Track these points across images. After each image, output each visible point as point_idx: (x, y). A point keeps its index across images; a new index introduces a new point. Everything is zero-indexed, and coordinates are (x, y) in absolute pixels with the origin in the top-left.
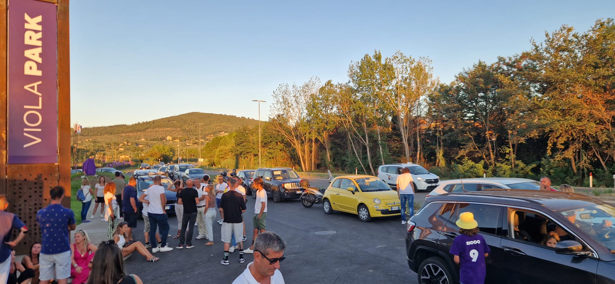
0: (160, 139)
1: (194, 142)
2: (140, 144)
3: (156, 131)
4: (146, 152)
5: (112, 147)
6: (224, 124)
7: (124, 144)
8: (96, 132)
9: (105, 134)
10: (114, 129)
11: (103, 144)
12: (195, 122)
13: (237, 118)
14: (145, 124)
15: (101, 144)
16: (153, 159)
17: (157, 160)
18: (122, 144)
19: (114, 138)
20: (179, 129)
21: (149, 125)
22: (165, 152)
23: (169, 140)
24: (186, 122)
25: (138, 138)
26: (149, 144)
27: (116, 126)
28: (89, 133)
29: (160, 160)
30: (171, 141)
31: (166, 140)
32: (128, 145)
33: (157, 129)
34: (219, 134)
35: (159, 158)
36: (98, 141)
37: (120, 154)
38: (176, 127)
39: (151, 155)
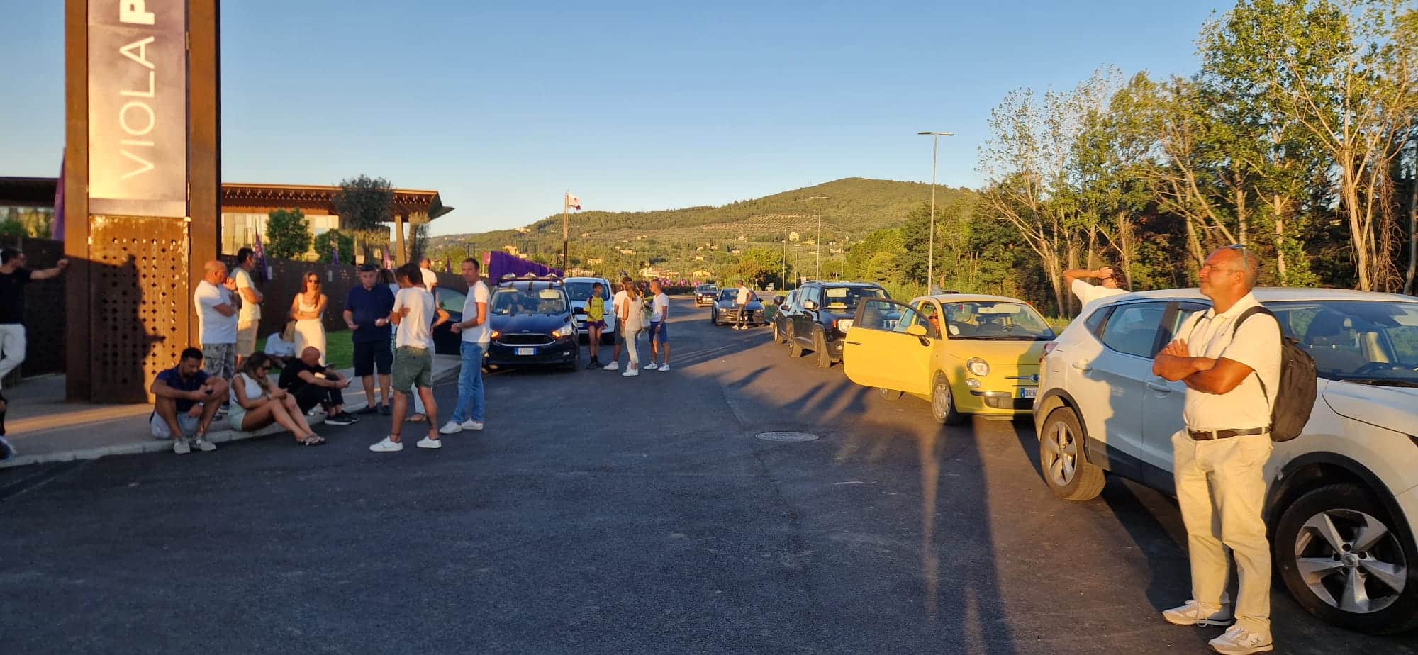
0: (775, 237)
1: (848, 246)
2: (735, 249)
3: (769, 222)
5: (682, 254)
7: (705, 248)
8: (657, 220)
9: (671, 225)
10: (688, 214)
11: (667, 246)
14: (748, 206)
15: (663, 247)
18: (702, 248)
19: (687, 235)
20: (815, 217)
21: (755, 207)
22: (771, 266)
23: (795, 242)
24: (832, 200)
25: (732, 235)
26: (753, 248)
27: (693, 209)
28: (643, 224)
30: (797, 242)
31: (789, 240)
32: (712, 250)
33: (771, 216)
36: (658, 240)
37: (695, 268)
38: (811, 213)
39: (740, 271)
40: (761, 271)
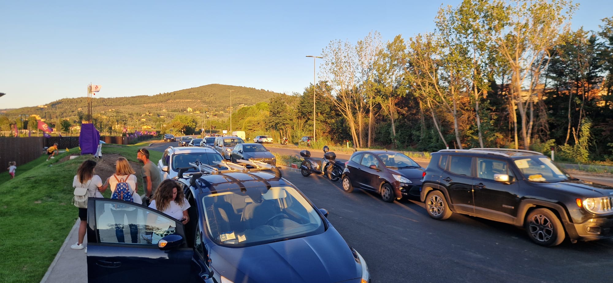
0: (180, 110)
1: (215, 114)
2: (161, 115)
3: (177, 103)
4: (168, 122)
5: (134, 118)
6: (243, 96)
7: (146, 115)
8: (119, 102)
9: (127, 104)
10: (136, 99)
11: (126, 114)
12: (214, 94)
13: (257, 90)
14: (166, 96)
15: (124, 114)
16: (176, 129)
17: (179, 131)
18: (144, 115)
19: (136, 109)
20: (199, 101)
21: (170, 96)
22: (188, 123)
23: (190, 112)
24: (206, 93)
25: (159, 109)
26: (170, 115)
27: (138, 97)
28: (112, 103)
29: (183, 130)
30: (192, 112)
31: (187, 111)
32: (150, 116)
33: (178, 100)
34: (238, 106)
35: (182, 129)
36: (120, 111)
37: (143, 125)
38: (197, 99)
39: (173, 126)
40: (184, 126)
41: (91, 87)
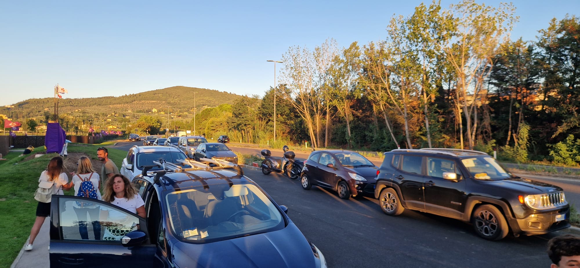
0: (145, 111)
1: (179, 115)
2: (127, 116)
3: (143, 104)
4: (133, 122)
5: (100, 118)
6: (207, 98)
7: (112, 115)
8: (86, 103)
9: (94, 105)
10: (102, 100)
11: (92, 114)
12: (179, 96)
13: (220, 92)
14: (132, 97)
15: (90, 115)
16: (141, 129)
17: (144, 131)
18: (110, 115)
19: (102, 109)
20: (164, 102)
21: (136, 97)
22: (153, 123)
23: (155, 113)
24: (171, 95)
25: (125, 109)
26: (136, 115)
27: (105, 97)
28: (78, 104)
29: (147, 130)
30: (156, 113)
31: (152, 112)
32: (115, 116)
33: (143, 101)
34: (202, 107)
35: (147, 129)
36: (87, 112)
37: (108, 125)
38: (162, 100)
39: (138, 126)
40: (149, 126)
41: (57, 88)
